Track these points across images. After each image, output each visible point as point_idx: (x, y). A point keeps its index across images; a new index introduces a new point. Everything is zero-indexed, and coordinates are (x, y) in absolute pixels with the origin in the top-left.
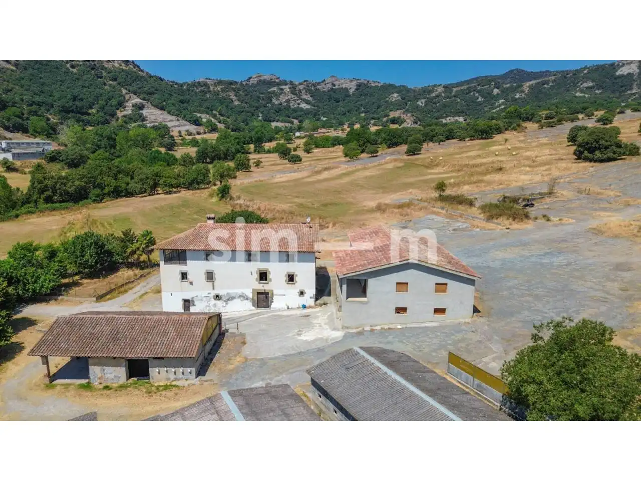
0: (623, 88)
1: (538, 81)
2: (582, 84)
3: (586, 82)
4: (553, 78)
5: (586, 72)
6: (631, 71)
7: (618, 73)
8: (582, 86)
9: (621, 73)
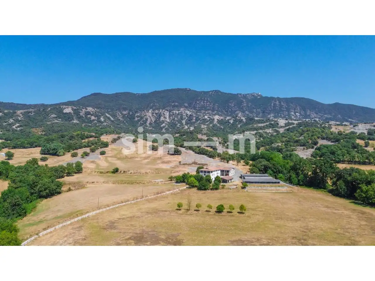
0: (70, 119)
1: (25, 111)
2: (51, 115)
3: (53, 115)
4: (33, 110)
5: (49, 109)
6: (70, 112)
7: (65, 111)
8: (51, 116)
9: (66, 112)
